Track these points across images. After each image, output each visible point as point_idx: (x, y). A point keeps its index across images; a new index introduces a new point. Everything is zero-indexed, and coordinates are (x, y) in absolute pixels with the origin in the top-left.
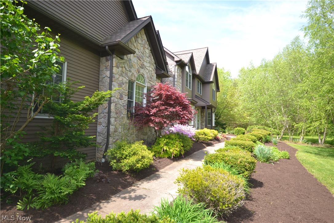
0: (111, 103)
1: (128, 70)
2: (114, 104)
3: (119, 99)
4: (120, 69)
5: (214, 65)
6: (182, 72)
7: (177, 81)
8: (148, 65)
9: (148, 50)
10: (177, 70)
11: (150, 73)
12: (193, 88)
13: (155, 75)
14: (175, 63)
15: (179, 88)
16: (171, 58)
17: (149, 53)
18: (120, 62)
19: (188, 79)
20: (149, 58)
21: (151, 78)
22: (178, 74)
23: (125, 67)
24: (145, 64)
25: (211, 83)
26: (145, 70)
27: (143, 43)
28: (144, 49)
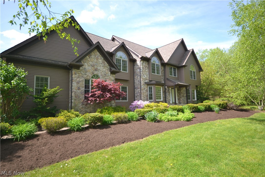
0: (72, 92)
1: (84, 74)
2: (74, 93)
3: (77, 90)
4: (78, 75)
5: (190, 51)
6: (149, 64)
7: (143, 71)
8: (102, 68)
9: (101, 60)
10: (142, 64)
11: (104, 72)
12: (165, 73)
13: (110, 72)
14: (140, 59)
15: (145, 75)
16: (138, 56)
17: (102, 61)
18: (77, 71)
19: (155, 68)
20: (103, 64)
21: (105, 75)
22: (144, 66)
23: (81, 73)
24: (99, 68)
25: (184, 66)
26: (99, 71)
27: (96, 57)
28: (97, 60)
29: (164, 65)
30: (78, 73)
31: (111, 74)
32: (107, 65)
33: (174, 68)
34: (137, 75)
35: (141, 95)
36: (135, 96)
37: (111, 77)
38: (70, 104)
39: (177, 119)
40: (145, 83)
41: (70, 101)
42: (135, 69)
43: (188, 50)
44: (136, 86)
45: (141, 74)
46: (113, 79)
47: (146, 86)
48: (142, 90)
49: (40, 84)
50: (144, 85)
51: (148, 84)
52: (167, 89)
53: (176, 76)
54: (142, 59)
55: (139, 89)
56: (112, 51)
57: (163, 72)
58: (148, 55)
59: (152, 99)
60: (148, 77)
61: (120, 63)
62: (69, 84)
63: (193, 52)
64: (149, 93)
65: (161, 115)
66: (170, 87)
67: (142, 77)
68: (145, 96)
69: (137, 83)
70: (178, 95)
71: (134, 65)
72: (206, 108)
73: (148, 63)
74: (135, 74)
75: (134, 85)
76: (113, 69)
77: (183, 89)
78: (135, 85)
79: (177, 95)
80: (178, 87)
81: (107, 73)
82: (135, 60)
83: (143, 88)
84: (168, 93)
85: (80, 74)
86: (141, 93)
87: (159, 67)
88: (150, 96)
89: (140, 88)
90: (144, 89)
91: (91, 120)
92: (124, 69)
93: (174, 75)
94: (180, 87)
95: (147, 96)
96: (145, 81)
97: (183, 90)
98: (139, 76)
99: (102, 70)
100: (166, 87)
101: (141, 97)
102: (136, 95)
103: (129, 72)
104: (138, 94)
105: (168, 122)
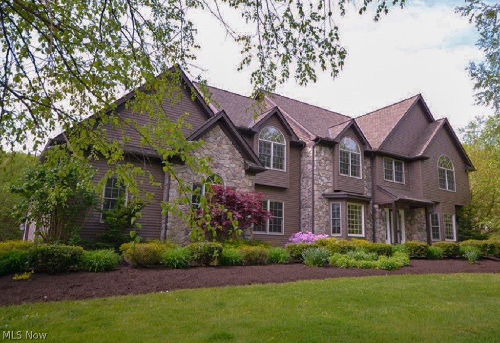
1: (192, 173)
3: (178, 204)
5: (439, 123)
6: (333, 153)
7: (318, 169)
8: (228, 162)
9: (226, 145)
10: (317, 153)
11: (232, 170)
12: (373, 174)
13: (244, 171)
14: (314, 143)
15: (323, 178)
16: (309, 136)
17: (229, 147)
18: (179, 168)
19: (348, 161)
20: (230, 153)
21: (234, 176)
22: (321, 158)
23: (186, 172)
24: (221, 162)
25: (422, 159)
26: (221, 169)
27: (218, 140)
28: (219, 146)
29: (370, 155)
30: (181, 172)
31: (246, 174)
32: (240, 155)
33: (398, 163)
34: (307, 177)
35: (313, 221)
36: (302, 225)
37: (246, 181)
38: (163, 232)
39: (367, 265)
40: (323, 195)
41: (163, 226)
42: (302, 163)
43: (436, 119)
44: (303, 202)
45: (315, 176)
46: (250, 184)
47: (326, 201)
48: (315, 210)
49: (112, 192)
50: (321, 200)
51: (330, 198)
52: (377, 210)
53: (401, 180)
54: (317, 143)
55: (310, 209)
56: (251, 127)
57: (370, 170)
58: (333, 134)
59: (339, 232)
60: (330, 181)
61: (269, 151)
62: (163, 192)
63: (446, 126)
64: (331, 218)
65: (337, 256)
66: (386, 207)
67: (316, 182)
68: (322, 225)
69: (307, 195)
70: (409, 225)
71: (300, 156)
72: (447, 251)
73: (331, 151)
74: (302, 175)
75: (300, 198)
76: (251, 164)
77: (420, 213)
78: (302, 199)
79: (406, 225)
80: (407, 206)
81: (237, 172)
82: (302, 145)
83: (318, 207)
84: (381, 221)
85: (186, 174)
86: (313, 216)
87: (359, 159)
88: (334, 224)
89: (311, 206)
90: (322, 208)
91: (201, 252)
92: (278, 165)
93: (397, 179)
94: (411, 207)
95: (328, 225)
96: (324, 191)
97: (419, 215)
98: (311, 180)
99: (227, 166)
100: (376, 206)
101: (313, 226)
102: (303, 222)
103: (289, 170)
104: (307, 220)
105: (347, 268)
